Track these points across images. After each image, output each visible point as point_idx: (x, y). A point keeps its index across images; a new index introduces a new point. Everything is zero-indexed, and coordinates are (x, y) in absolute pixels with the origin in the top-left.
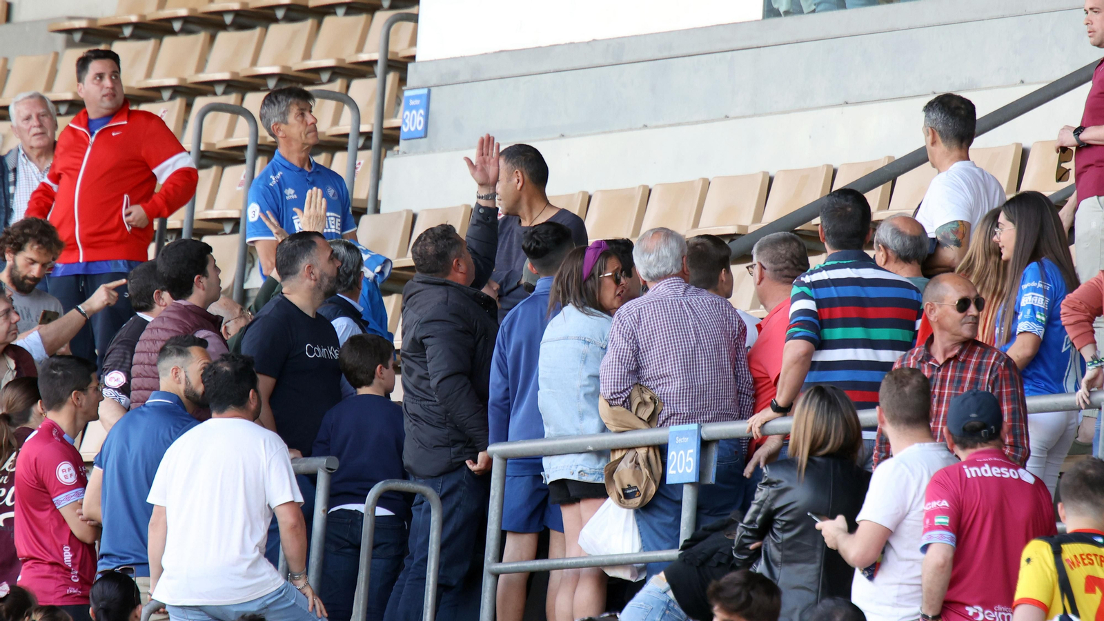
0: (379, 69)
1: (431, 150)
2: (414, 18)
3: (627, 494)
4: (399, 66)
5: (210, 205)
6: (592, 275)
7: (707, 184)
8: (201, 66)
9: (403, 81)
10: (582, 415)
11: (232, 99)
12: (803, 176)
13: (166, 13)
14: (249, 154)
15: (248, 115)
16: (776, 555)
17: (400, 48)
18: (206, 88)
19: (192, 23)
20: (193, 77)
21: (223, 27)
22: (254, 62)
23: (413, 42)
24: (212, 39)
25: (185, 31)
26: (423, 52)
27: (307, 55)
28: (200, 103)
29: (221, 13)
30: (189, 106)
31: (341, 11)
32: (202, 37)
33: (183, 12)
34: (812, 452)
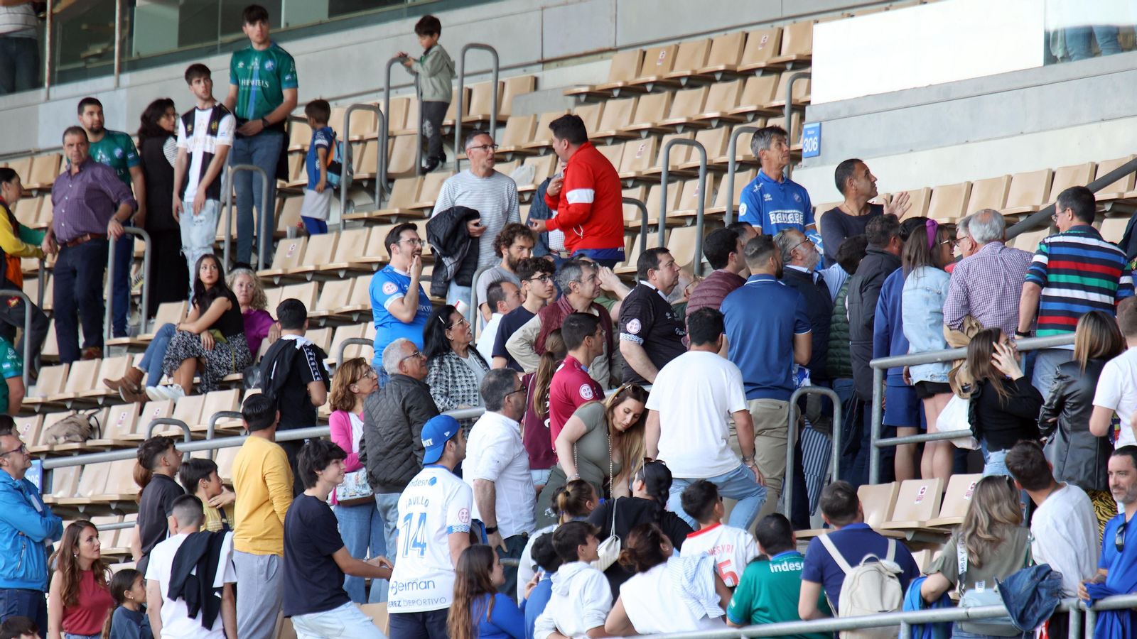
0: (786, 111)
1: (823, 164)
2: (809, 76)
3: (965, 389)
4: (800, 108)
5: (677, 207)
6: (934, 244)
7: (1010, 179)
8: (667, 114)
9: (802, 118)
10: (930, 339)
11: (688, 135)
12: (1077, 170)
13: (642, 79)
14: (701, 172)
15: (700, 146)
16: (1067, 426)
17: (800, 96)
18: (671, 129)
19: (659, 86)
20: (661, 122)
21: (680, 87)
22: (702, 110)
23: (809, 91)
24: (673, 95)
25: (654, 91)
26: (815, 98)
27: (738, 104)
28: (667, 139)
29: (678, 78)
30: (659, 141)
31: (759, 73)
32: (666, 94)
33: (653, 78)
34: (1090, 356)
